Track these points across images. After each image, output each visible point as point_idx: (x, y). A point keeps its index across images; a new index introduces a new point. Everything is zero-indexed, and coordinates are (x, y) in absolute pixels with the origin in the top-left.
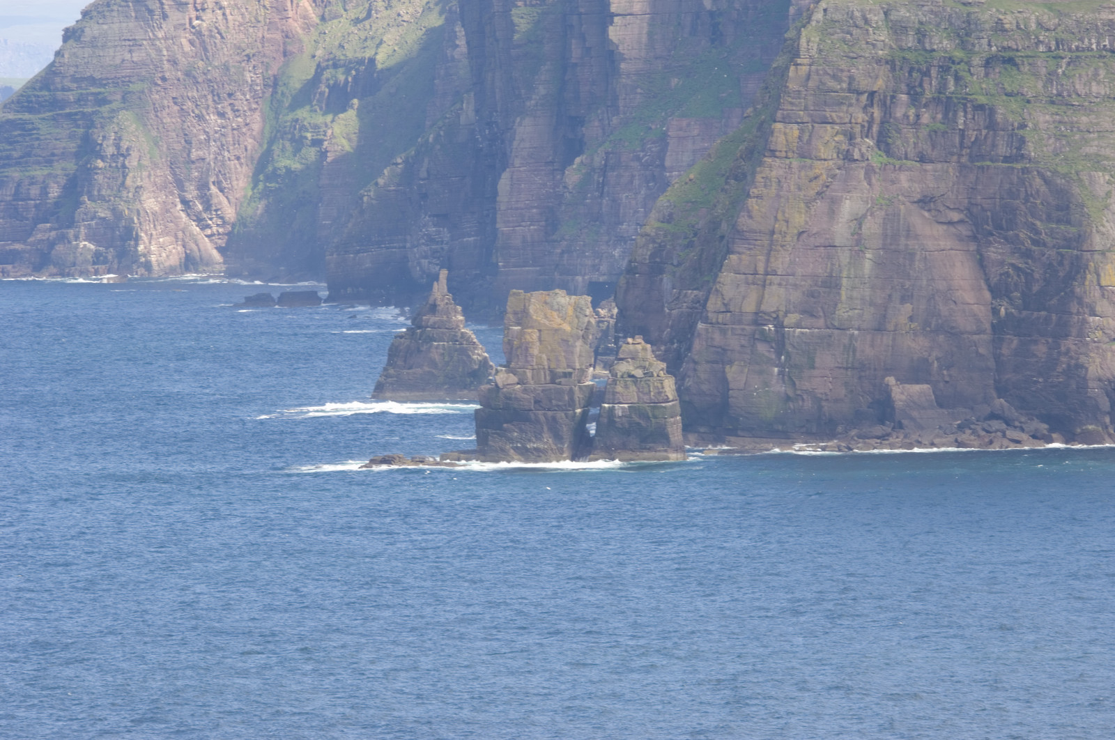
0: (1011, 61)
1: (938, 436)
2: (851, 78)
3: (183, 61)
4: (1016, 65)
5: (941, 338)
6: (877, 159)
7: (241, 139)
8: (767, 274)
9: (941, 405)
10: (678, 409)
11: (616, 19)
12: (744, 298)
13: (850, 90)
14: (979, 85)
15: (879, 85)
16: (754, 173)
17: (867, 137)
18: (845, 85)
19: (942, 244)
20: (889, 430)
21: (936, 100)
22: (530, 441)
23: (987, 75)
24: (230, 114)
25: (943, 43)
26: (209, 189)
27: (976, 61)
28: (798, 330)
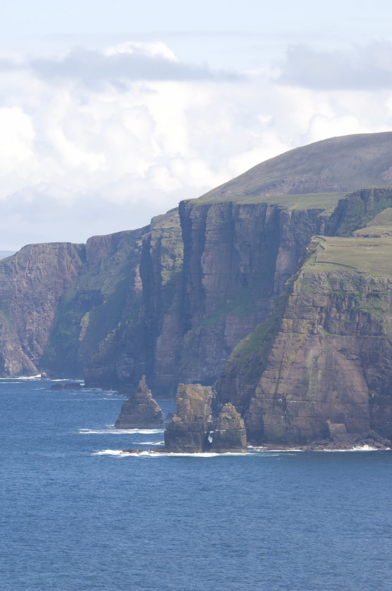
0: (377, 296)
1: (348, 444)
2: (314, 301)
3: (23, 291)
4: (379, 297)
5: (349, 405)
6: (323, 333)
7: (46, 322)
8: (279, 378)
9: (348, 432)
10: (245, 432)
11: (205, 276)
12: (270, 388)
13: (313, 306)
14: (364, 305)
15: (325, 304)
16: (274, 339)
17: (320, 325)
18: (311, 304)
19: (349, 368)
20: (328, 442)
21: (347, 311)
22: (186, 444)
23: (367, 301)
24: (42, 312)
25: (350, 288)
26: (33, 342)
27: (363, 295)
28: (292, 401)
